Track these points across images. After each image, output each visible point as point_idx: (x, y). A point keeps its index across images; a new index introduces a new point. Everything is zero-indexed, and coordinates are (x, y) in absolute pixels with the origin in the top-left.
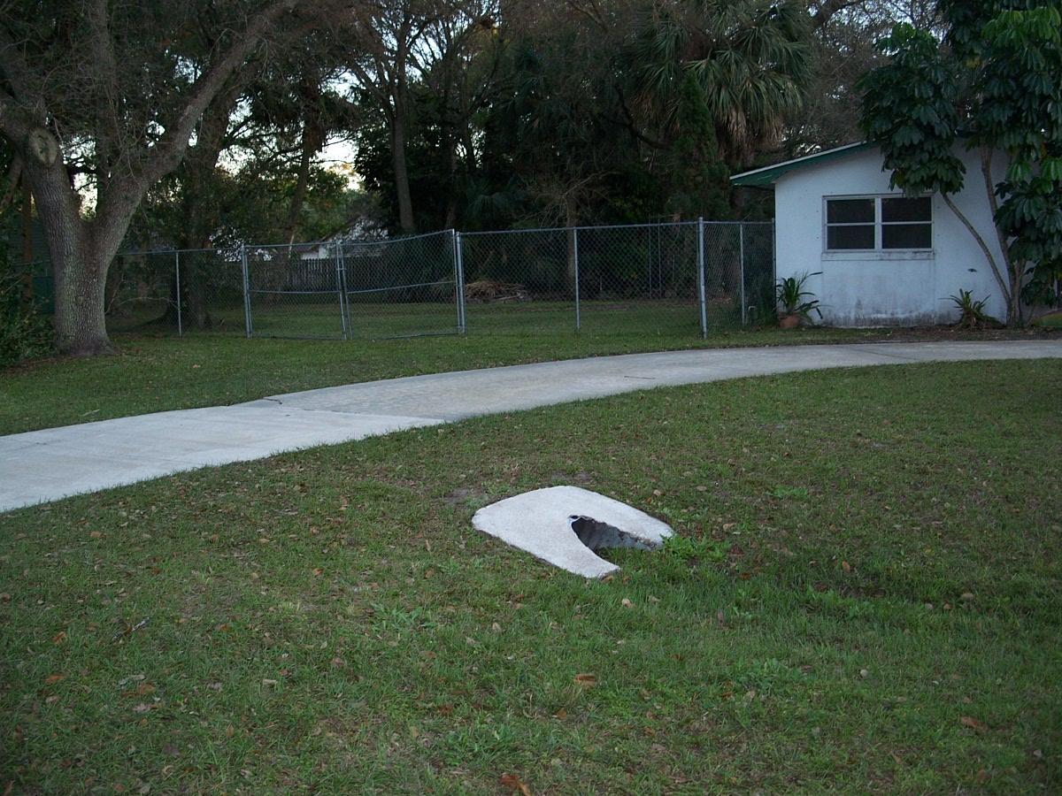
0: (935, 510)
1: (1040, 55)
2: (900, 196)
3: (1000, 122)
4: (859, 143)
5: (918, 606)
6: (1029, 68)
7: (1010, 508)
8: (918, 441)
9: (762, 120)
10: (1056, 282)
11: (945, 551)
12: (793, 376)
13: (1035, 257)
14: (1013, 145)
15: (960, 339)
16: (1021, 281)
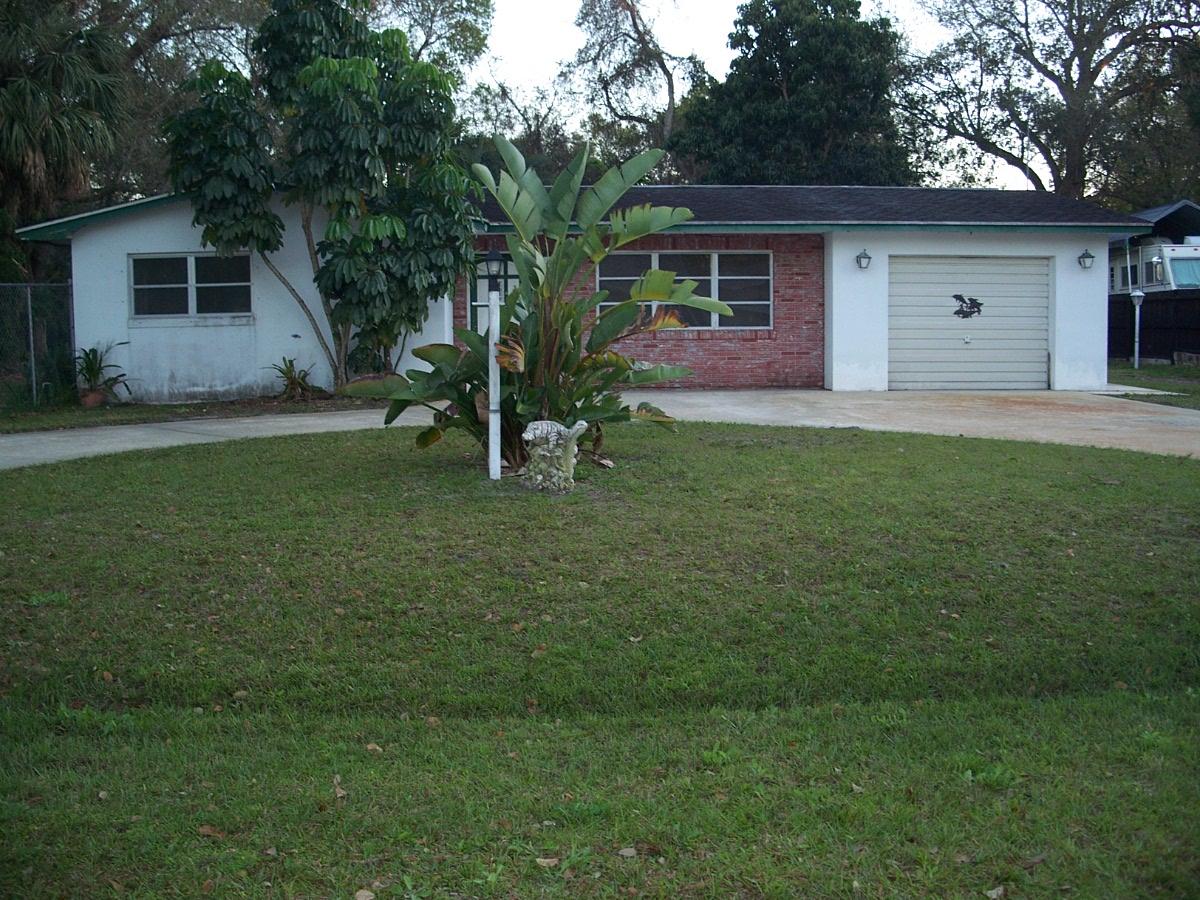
0: (213, 604)
1: (356, 107)
2: (213, 255)
3: (316, 176)
4: (165, 195)
5: (186, 712)
6: (344, 120)
7: (293, 594)
8: (204, 529)
9: (66, 164)
10: (382, 347)
11: (220, 648)
12: (79, 464)
13: (358, 321)
14: (331, 202)
15: (283, 411)
16: (346, 347)
